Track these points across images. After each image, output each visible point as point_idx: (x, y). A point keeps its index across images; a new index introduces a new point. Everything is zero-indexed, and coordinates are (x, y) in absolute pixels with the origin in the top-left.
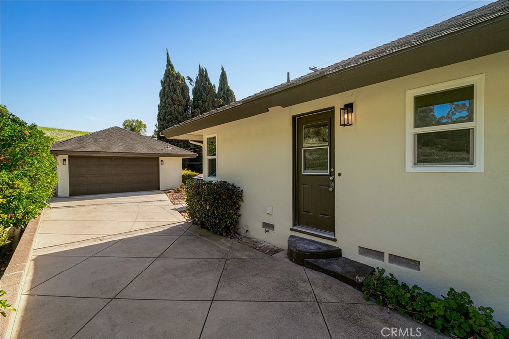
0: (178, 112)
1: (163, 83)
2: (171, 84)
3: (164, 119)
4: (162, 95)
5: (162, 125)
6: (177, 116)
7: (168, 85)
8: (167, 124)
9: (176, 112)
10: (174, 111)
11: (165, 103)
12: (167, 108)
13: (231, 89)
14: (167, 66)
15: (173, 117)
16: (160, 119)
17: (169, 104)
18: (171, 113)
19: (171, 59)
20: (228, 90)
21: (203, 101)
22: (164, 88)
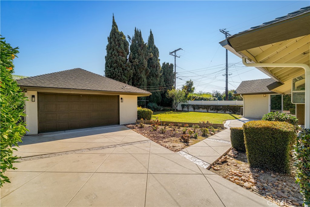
0: (122, 61)
1: (109, 39)
2: (116, 40)
3: (111, 66)
4: (109, 48)
5: (110, 71)
6: (121, 65)
7: (114, 41)
8: (114, 71)
9: (120, 61)
10: (119, 60)
11: (111, 54)
12: (114, 58)
13: (157, 47)
14: (113, 26)
15: (118, 64)
16: (108, 66)
17: (115, 55)
18: (116, 62)
19: (115, 21)
20: (155, 47)
21: (138, 54)
22: (110, 43)
